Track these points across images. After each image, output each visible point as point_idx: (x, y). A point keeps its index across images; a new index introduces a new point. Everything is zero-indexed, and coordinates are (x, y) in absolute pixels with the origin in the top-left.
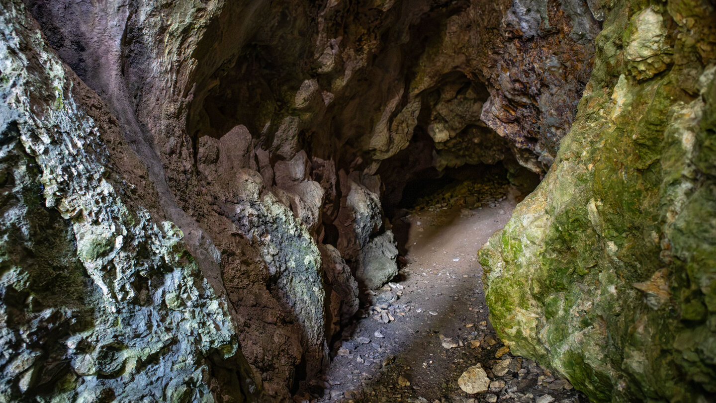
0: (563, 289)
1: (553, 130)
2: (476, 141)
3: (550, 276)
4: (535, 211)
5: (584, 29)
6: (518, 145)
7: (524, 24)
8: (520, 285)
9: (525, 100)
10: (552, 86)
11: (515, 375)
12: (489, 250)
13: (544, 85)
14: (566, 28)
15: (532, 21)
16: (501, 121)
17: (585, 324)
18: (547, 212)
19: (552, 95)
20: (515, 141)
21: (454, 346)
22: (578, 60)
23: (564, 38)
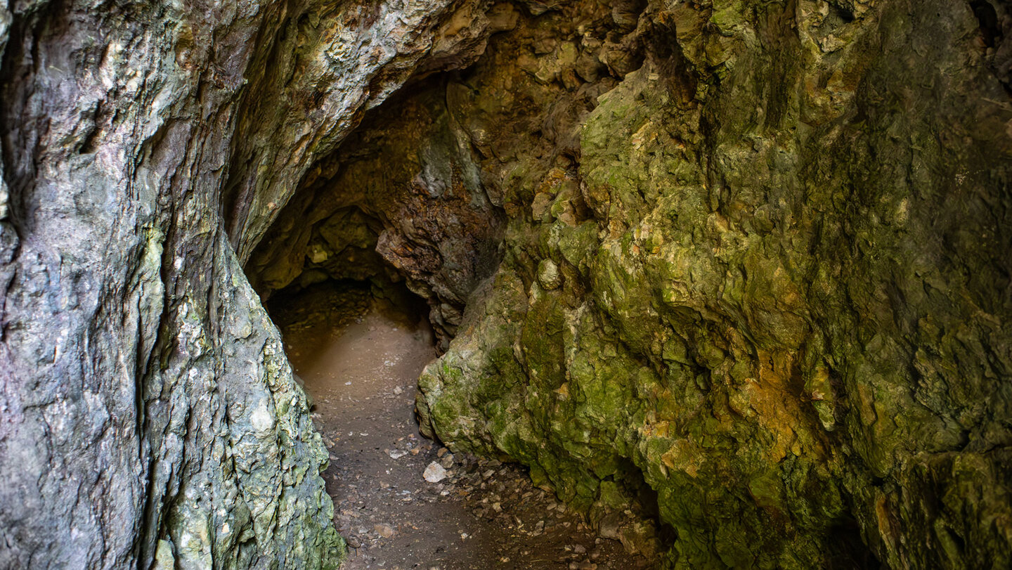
0: (498, 397)
1: (453, 272)
2: (351, 259)
3: (488, 390)
4: (471, 347)
5: (481, 203)
6: (414, 277)
7: (431, 188)
8: (461, 399)
9: (424, 242)
10: (452, 237)
11: (460, 464)
12: (428, 376)
13: (445, 235)
14: (466, 199)
15: (438, 187)
16: (398, 254)
17: (516, 417)
18: (480, 349)
19: (453, 245)
20: (411, 273)
21: (401, 455)
22: (475, 223)
23: (464, 205)
